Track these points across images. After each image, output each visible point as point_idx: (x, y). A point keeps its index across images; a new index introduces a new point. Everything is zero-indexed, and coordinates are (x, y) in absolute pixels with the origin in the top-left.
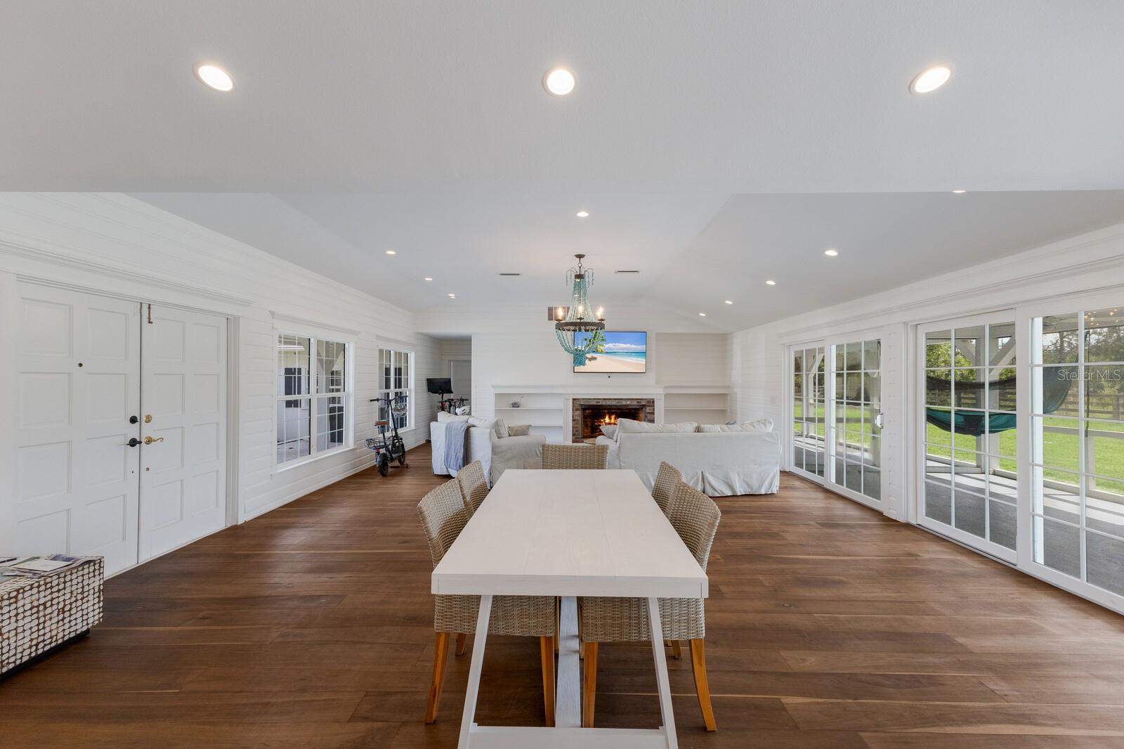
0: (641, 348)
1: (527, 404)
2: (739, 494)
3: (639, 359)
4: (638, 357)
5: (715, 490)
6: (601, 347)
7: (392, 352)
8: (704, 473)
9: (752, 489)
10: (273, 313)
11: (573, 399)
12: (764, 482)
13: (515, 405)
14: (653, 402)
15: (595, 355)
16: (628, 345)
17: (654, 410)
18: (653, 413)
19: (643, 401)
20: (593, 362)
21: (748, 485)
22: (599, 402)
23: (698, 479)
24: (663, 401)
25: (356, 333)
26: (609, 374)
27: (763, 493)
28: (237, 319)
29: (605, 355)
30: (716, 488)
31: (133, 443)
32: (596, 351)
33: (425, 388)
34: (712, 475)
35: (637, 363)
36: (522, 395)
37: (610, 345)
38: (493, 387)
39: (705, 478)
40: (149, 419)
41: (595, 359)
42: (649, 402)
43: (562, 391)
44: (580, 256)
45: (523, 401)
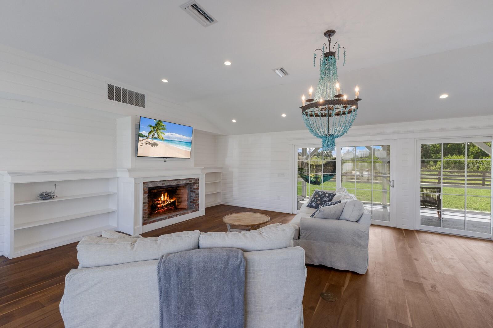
6: (162, 135)
11: (144, 183)
13: (45, 196)
14: (199, 180)
17: (198, 186)
18: (198, 189)
19: (193, 180)
20: (155, 147)
22: (164, 184)
24: (204, 178)
26: (165, 159)
32: (158, 138)
35: (186, 151)
38: (12, 174)
41: (156, 145)
42: (196, 180)
45: (58, 192)
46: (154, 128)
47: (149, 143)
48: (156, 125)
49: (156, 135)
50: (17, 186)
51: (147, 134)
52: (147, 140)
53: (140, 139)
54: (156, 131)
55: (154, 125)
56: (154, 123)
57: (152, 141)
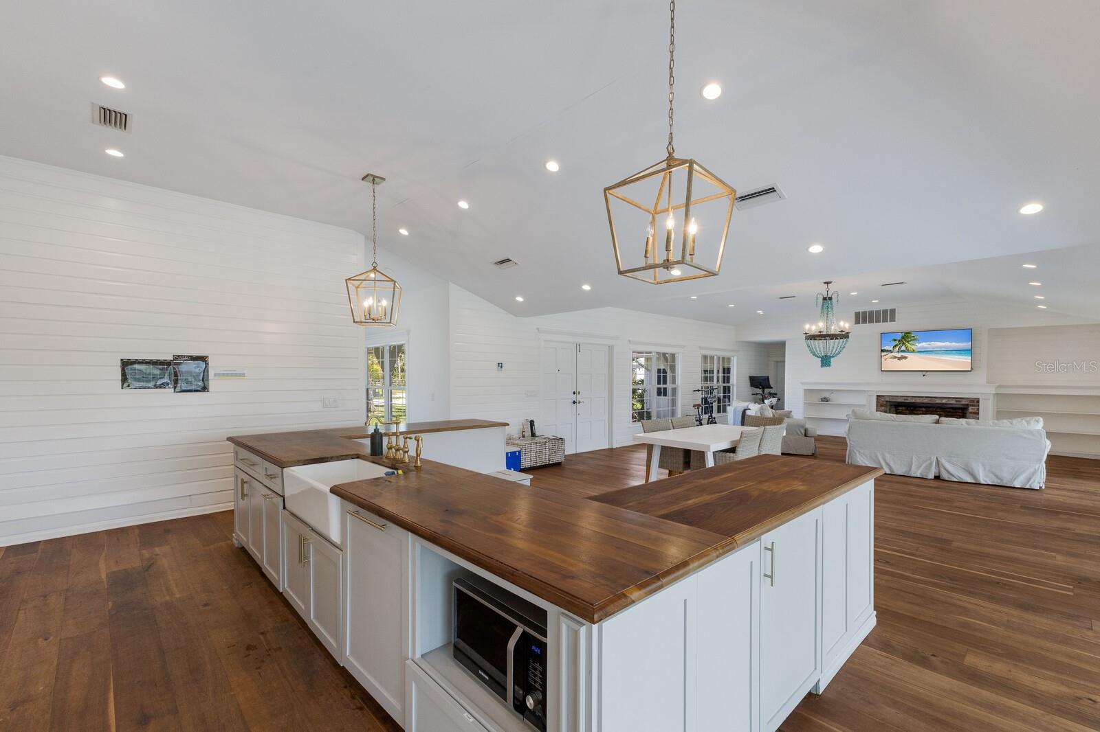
0: (967, 345)
1: (836, 398)
2: (983, 482)
3: (963, 357)
4: (960, 354)
5: (951, 474)
6: (913, 347)
7: (715, 357)
8: (939, 459)
9: (1002, 480)
10: (630, 341)
11: (877, 396)
12: (1018, 476)
13: (825, 400)
14: (978, 402)
15: (904, 354)
16: (947, 344)
17: (978, 410)
18: (978, 413)
19: (966, 400)
20: (904, 361)
21: (996, 476)
22: (909, 400)
23: (931, 464)
24: (991, 400)
25: (683, 347)
26: (924, 373)
27: (1017, 485)
28: (612, 346)
29: (918, 354)
30: (954, 474)
31: (574, 402)
32: (907, 350)
33: (748, 383)
34: (949, 462)
35: (964, 361)
36: (832, 391)
37: (924, 344)
38: (802, 383)
39: (940, 463)
40: (579, 393)
41: (906, 358)
42: (972, 400)
43: (866, 388)
44: (827, 283)
45: (832, 397)
46: (899, 341)
47: (896, 357)
48: (903, 338)
49: (903, 348)
50: (806, 390)
51: (892, 349)
52: (892, 354)
53: (883, 354)
54: (903, 344)
55: (899, 338)
56: (899, 337)
57: (899, 355)
